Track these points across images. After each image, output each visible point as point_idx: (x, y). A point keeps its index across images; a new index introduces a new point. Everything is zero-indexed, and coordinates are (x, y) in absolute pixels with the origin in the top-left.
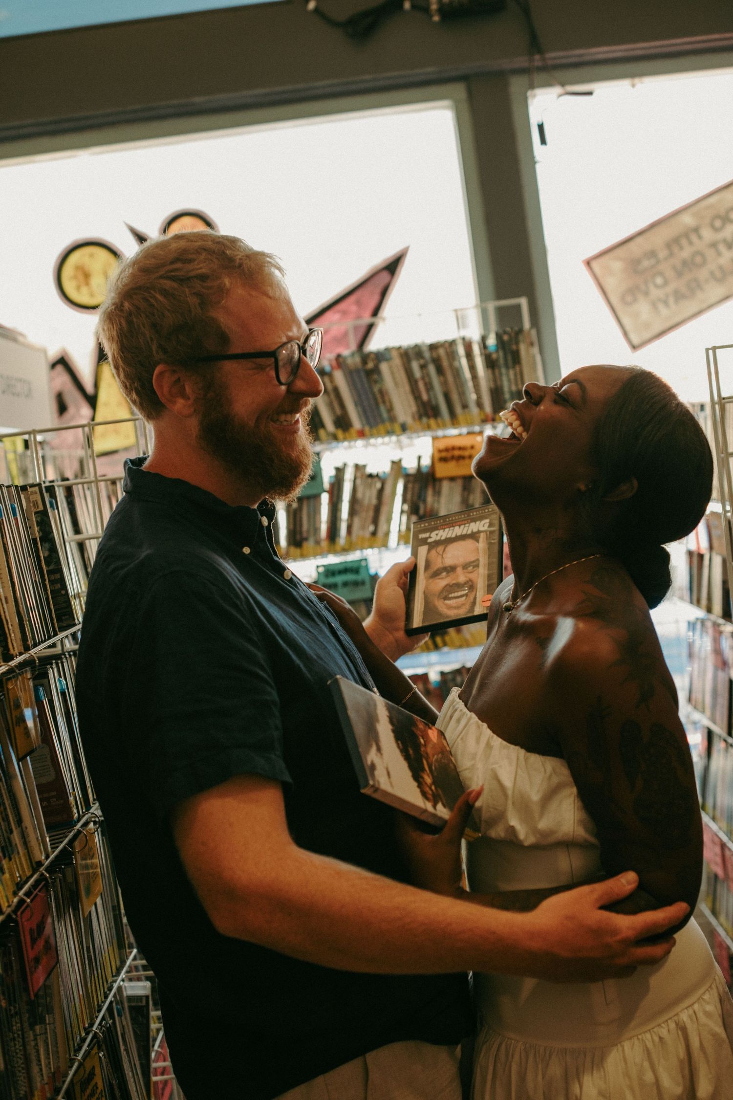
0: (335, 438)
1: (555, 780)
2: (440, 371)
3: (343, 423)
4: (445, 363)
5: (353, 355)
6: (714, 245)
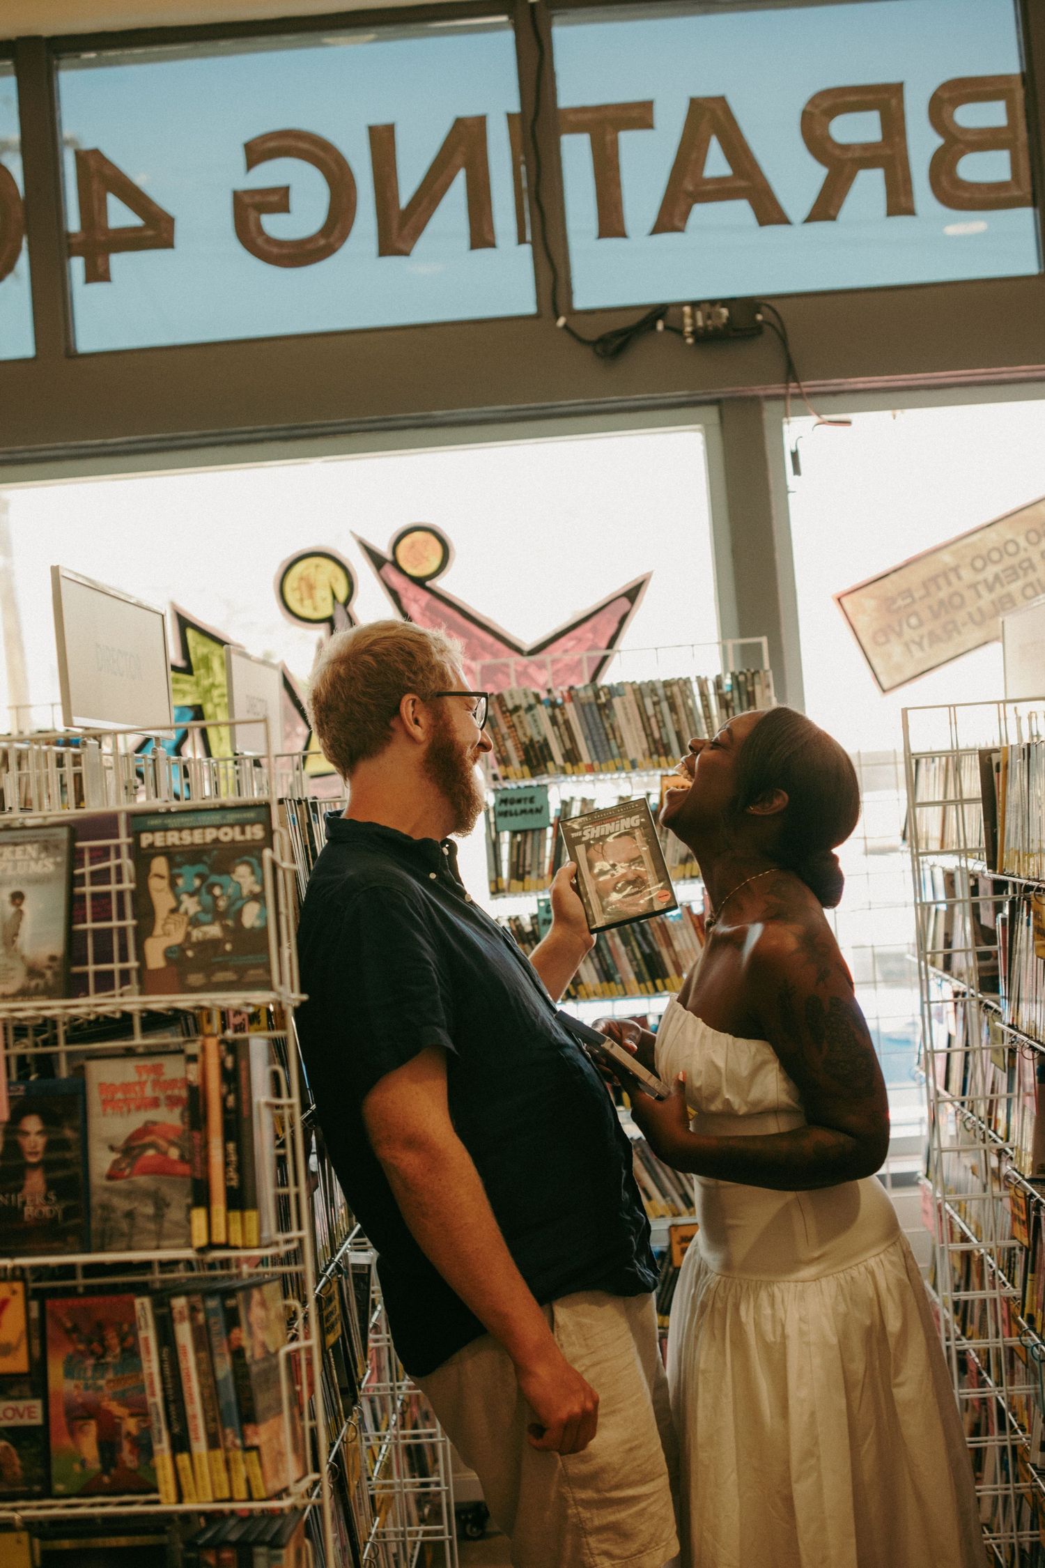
0: (564, 771)
1: (759, 1058)
2: (673, 708)
3: (572, 757)
4: (679, 701)
5: (586, 687)
6: (974, 586)
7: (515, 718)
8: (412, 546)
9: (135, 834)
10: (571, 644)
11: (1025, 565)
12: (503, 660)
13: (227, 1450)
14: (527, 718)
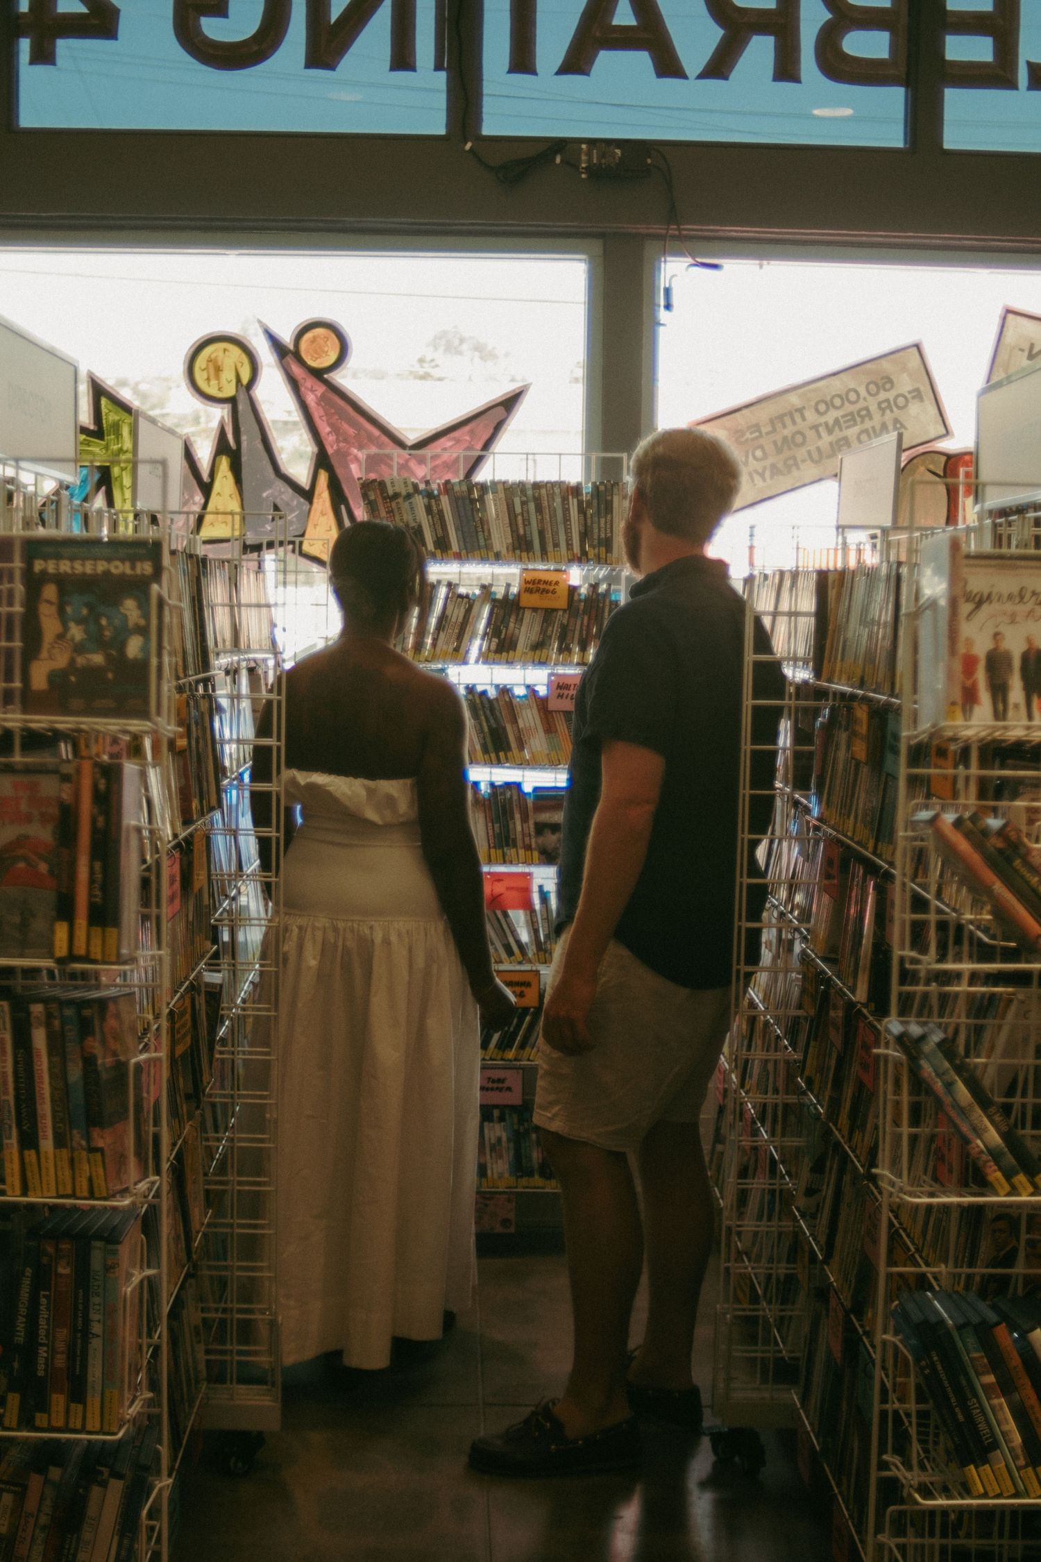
0: (436, 556)
2: (539, 509)
3: (442, 543)
4: (545, 504)
5: (460, 482)
6: (815, 427)
7: (394, 504)
8: (314, 340)
9: (29, 560)
10: (450, 444)
11: (864, 413)
12: (387, 451)
13: (73, 1150)
14: (405, 505)
